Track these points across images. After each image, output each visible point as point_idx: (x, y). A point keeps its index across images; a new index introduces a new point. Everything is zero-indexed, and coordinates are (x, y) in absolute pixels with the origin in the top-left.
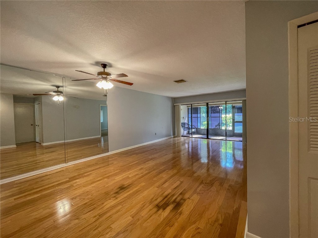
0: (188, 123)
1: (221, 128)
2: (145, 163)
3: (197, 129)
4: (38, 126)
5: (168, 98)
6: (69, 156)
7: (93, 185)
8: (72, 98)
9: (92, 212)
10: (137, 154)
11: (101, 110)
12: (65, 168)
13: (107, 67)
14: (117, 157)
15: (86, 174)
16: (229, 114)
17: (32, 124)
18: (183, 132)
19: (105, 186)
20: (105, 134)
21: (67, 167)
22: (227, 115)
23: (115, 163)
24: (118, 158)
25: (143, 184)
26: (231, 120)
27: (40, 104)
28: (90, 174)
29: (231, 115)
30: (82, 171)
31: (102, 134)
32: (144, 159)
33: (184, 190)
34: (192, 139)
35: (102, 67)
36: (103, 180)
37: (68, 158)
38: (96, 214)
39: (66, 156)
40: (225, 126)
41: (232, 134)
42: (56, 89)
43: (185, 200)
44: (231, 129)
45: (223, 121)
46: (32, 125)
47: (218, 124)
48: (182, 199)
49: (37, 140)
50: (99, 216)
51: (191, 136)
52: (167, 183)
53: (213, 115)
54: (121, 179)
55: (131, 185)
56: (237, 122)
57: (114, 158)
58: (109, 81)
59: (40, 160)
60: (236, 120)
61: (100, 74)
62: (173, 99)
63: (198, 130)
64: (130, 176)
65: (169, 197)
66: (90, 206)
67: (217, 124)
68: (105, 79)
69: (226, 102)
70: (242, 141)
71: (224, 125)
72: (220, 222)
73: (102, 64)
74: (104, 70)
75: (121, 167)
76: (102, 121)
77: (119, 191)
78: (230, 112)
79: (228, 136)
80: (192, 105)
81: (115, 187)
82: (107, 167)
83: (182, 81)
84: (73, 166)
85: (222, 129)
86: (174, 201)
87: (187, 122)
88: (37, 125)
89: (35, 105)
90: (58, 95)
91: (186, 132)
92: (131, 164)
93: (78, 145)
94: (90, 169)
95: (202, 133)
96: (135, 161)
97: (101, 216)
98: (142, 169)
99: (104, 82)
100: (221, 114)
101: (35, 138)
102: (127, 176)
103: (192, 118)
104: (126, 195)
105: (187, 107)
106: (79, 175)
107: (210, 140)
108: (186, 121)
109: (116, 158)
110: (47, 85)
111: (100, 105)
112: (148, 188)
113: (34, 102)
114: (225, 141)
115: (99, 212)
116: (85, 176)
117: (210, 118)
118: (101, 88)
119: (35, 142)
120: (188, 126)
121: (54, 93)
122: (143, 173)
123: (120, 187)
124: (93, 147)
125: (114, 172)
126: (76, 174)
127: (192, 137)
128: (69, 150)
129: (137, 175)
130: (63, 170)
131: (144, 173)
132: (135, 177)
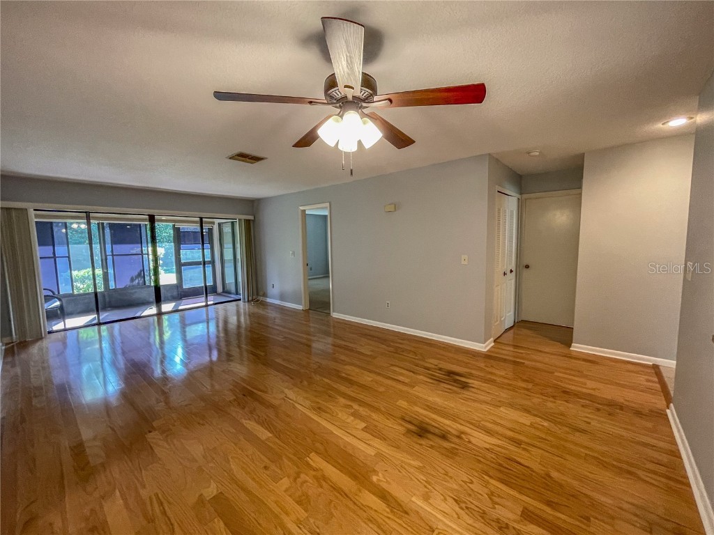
1: (148, 284)
7: (415, 501)
9: (518, 459)
19: (419, 468)
25: (401, 403)
36: (384, 485)
38: (520, 451)
47: (139, 275)
50: (520, 445)
53: (119, 248)
54: (375, 441)
55: (406, 419)
56: (185, 264)
60: (182, 261)
64: (362, 425)
66: (507, 469)
67: (134, 274)
77: (434, 434)
81: (420, 444)
97: (518, 443)
102: (358, 433)
104: (447, 422)
115: (512, 448)
117: (110, 257)
122: (349, 405)
123: (419, 436)
132: (370, 417)
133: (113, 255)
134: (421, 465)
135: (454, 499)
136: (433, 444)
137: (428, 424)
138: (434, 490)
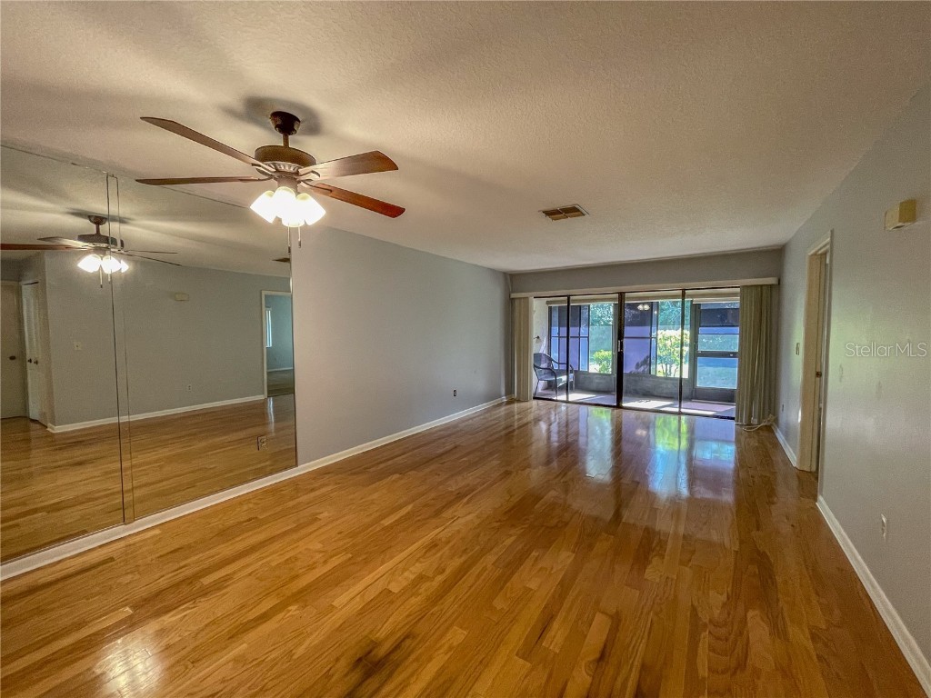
0: (550, 353)
1: (653, 373)
2: (437, 513)
3: (578, 373)
4: (37, 363)
5: (493, 272)
6: (140, 487)
7: (240, 648)
8: (154, 263)
10: (401, 471)
11: (266, 307)
12: (122, 544)
13: (299, 128)
14: (329, 488)
15: (207, 581)
17: (14, 355)
18: (537, 383)
19: (290, 653)
20: (282, 387)
21: (131, 541)
23: (326, 514)
24: (332, 491)
25: (457, 636)
27: (39, 284)
28: (227, 578)
30: (194, 562)
31: (268, 386)
32: (433, 495)
33: (644, 667)
35: (277, 126)
36: (280, 616)
37: (138, 493)
39: (127, 486)
41: (687, 391)
42: (89, 227)
44: (686, 376)
45: (661, 352)
46: (12, 358)
47: (645, 360)
49: (34, 413)
51: (564, 398)
52: (556, 625)
54: (357, 604)
55: (408, 642)
56: (705, 354)
57: (317, 493)
58: (305, 190)
59: (24, 504)
60: (701, 349)
61: (267, 154)
62: (508, 277)
63: (582, 377)
64: (395, 588)
67: (640, 360)
68: (292, 179)
69: (684, 290)
70: (733, 419)
73: (276, 115)
74: (286, 141)
75: (353, 535)
76: (269, 344)
77: (360, 684)
80: (569, 299)
81: (337, 660)
82: (295, 536)
83: (572, 211)
84: (157, 532)
85: (656, 377)
87: (546, 352)
88: (30, 361)
89: (24, 287)
90: (98, 251)
91: (542, 384)
92: (387, 522)
93: (184, 433)
94: (226, 550)
95: (594, 386)
96: (401, 507)
98: (434, 545)
99: (284, 194)
100: (654, 328)
101: (26, 406)
102: (380, 586)
103: (571, 340)
105: (548, 303)
106: (177, 585)
107: (626, 414)
108: (543, 350)
109: (324, 490)
110: (54, 211)
111: (264, 293)
112: (485, 663)
113: (19, 278)
114: (677, 417)
116: (205, 592)
118: (270, 220)
119: (25, 418)
120: (550, 364)
121: (80, 244)
122: (444, 570)
123: (360, 660)
124: (240, 441)
125: (325, 562)
126: (163, 583)
127: (567, 402)
128: (140, 458)
129: (421, 578)
130: (112, 559)
131: (448, 571)
132: (416, 594)
134: (295, 657)
135: (218, 693)
136: (333, 679)
137: (390, 676)
138: (244, 668)
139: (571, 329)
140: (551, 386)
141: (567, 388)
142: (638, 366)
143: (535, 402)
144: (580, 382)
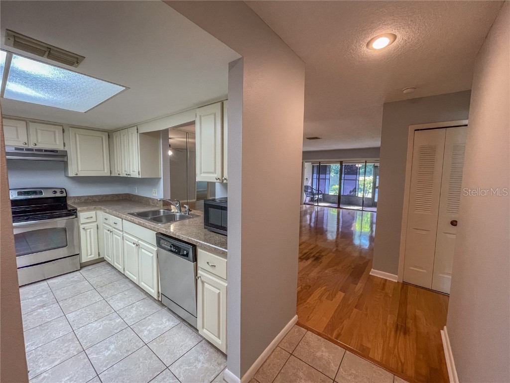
0: (312, 186)
1: (357, 195)
3: (324, 195)
16: (369, 177)
18: (306, 198)
22: (366, 178)
26: (372, 184)
29: (371, 178)
34: (318, 208)
40: (363, 192)
41: (371, 203)
43: (322, 256)
44: (371, 197)
45: (360, 186)
47: (354, 190)
48: (319, 255)
51: (317, 204)
53: (347, 177)
63: (326, 196)
65: (308, 254)
67: (352, 189)
69: (366, 161)
71: (361, 191)
72: (353, 267)
78: (371, 174)
79: (365, 206)
80: (321, 162)
83: (315, 138)
85: (357, 197)
86: (314, 256)
87: (310, 185)
91: (308, 198)
95: (331, 200)
100: (358, 176)
103: (320, 180)
107: (341, 210)
114: (361, 212)
117: (343, 180)
120: (312, 190)
127: (318, 206)
133: (344, 180)
139: (320, 175)
140: (312, 200)
141: (318, 201)
142: (350, 192)
143: (304, 206)
144: (325, 198)
